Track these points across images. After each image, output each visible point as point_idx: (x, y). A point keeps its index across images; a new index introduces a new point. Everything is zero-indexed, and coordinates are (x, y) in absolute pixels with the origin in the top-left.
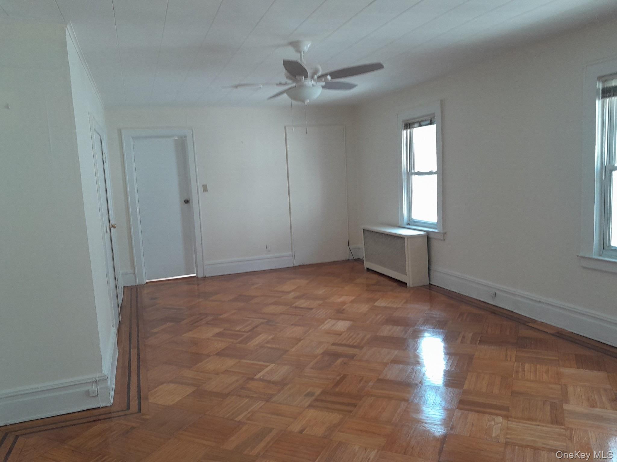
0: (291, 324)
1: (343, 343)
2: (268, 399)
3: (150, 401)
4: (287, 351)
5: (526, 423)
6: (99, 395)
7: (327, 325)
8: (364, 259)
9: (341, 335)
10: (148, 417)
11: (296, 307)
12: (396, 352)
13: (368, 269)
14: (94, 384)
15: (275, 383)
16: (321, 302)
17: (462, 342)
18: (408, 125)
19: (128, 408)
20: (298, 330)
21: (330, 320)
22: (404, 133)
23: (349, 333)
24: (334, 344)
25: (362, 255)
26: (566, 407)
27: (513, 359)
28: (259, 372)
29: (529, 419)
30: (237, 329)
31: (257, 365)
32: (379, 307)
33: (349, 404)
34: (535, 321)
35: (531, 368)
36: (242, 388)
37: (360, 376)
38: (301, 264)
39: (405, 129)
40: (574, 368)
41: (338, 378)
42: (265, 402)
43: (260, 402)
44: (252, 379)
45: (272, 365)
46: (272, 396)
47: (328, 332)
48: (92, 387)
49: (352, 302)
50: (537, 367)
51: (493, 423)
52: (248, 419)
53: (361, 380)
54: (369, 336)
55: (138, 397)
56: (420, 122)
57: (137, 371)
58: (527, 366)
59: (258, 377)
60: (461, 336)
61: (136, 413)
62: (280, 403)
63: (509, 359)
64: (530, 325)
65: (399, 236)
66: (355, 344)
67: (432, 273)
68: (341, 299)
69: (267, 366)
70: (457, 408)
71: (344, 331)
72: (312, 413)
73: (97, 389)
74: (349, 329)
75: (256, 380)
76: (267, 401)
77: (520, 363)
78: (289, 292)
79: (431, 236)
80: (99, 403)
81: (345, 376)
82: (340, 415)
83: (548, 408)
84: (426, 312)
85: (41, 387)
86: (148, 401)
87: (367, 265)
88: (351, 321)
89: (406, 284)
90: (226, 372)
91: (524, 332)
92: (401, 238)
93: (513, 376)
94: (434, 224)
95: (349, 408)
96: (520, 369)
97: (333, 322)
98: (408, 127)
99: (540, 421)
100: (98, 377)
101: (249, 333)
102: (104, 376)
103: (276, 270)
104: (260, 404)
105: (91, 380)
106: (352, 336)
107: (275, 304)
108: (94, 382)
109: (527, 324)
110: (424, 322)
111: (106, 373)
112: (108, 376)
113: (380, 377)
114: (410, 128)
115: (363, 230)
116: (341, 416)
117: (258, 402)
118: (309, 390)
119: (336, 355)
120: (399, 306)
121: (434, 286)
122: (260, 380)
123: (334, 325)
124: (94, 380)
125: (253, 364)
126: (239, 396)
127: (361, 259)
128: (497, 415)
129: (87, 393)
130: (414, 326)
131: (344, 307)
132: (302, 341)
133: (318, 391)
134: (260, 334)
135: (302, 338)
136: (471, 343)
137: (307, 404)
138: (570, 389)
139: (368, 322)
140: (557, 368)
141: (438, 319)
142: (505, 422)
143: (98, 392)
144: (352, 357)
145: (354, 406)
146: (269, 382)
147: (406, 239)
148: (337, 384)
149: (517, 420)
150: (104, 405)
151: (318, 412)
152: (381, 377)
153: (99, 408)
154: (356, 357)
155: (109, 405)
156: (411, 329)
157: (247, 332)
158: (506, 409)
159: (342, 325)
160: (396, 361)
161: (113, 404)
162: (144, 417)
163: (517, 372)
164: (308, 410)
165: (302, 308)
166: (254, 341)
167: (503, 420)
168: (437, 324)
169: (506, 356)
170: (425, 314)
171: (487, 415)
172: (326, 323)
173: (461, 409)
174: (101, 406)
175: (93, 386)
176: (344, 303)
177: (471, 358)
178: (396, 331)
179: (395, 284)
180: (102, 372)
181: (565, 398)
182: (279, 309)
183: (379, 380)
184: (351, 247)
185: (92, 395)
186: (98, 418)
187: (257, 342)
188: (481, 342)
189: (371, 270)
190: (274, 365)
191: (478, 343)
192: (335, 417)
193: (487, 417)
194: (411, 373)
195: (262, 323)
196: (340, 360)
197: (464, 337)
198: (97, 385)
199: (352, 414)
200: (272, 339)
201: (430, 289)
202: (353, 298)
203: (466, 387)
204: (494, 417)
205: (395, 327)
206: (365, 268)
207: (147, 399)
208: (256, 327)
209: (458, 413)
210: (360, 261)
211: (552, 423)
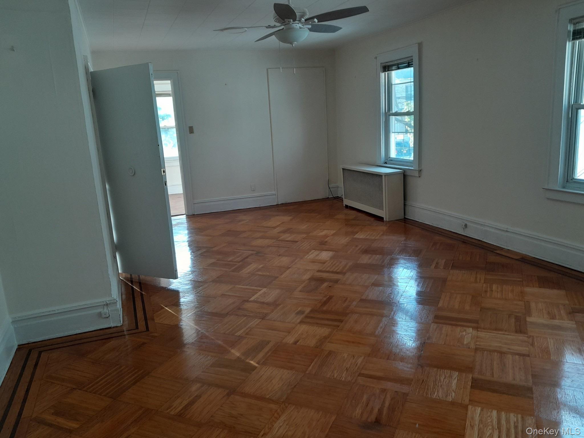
0: (278, 255)
1: (327, 270)
2: (263, 317)
3: (156, 321)
4: (277, 277)
5: (494, 333)
6: (110, 317)
7: (312, 255)
8: (343, 197)
9: (324, 263)
10: (156, 334)
11: (282, 241)
12: (376, 277)
13: (347, 207)
14: (105, 307)
15: (268, 304)
16: (304, 236)
17: (436, 267)
18: (387, 68)
19: (137, 328)
20: (285, 260)
21: (314, 251)
22: (382, 75)
23: (332, 261)
24: (319, 271)
25: (341, 193)
26: (528, 319)
27: (482, 281)
28: (253, 295)
29: (496, 329)
30: (230, 259)
31: (251, 289)
32: (358, 239)
33: (336, 320)
34: (502, 249)
35: (498, 288)
36: (239, 309)
37: (344, 297)
38: (283, 202)
39: (383, 72)
40: (536, 287)
41: (325, 299)
42: (261, 320)
43: (256, 320)
44: (248, 301)
45: (264, 290)
46: (266, 314)
47: (313, 262)
48: (104, 310)
49: (333, 235)
50: (504, 288)
51: (464, 333)
52: (247, 334)
53: (345, 301)
54: (350, 264)
55: (145, 318)
56: (398, 64)
57: (140, 297)
58: (494, 287)
59: (252, 299)
60: (435, 263)
61: (145, 331)
62: (274, 321)
63: (478, 281)
64: (498, 252)
65: (377, 174)
66: (338, 271)
67: (407, 208)
68: (323, 233)
69: (260, 290)
70: (433, 322)
71: (327, 260)
72: (304, 328)
73: (108, 311)
74: (332, 258)
75: (251, 301)
76: (263, 319)
77: (489, 285)
78: (274, 228)
79: (408, 173)
80: (111, 324)
81: (330, 298)
82: (328, 329)
83: (513, 320)
84: (402, 243)
85: (58, 310)
86: (154, 321)
87: (346, 202)
88: (333, 251)
89: (382, 218)
90: (223, 295)
91: (492, 258)
92: (379, 176)
93: (483, 295)
94: (411, 162)
95: (336, 323)
96: (489, 289)
97: (317, 253)
98: (387, 70)
99: (506, 331)
100: (109, 301)
101: (241, 263)
102: (114, 300)
103: (260, 208)
104: (257, 321)
105: (103, 304)
106: (335, 264)
107: (262, 238)
108: (105, 305)
109: (495, 251)
110: (400, 251)
111: (115, 297)
112: (117, 300)
113: (362, 298)
114: (388, 70)
115: (343, 169)
116: (330, 330)
117: (255, 320)
118: (299, 309)
119: (322, 280)
120: (377, 238)
121: (409, 220)
122: (254, 301)
123: (317, 255)
124: (105, 303)
125: (247, 289)
126: (237, 315)
127: (340, 197)
128: (469, 327)
129: (100, 315)
130: (391, 255)
131: (326, 240)
132: (290, 269)
133: (308, 310)
134: (251, 264)
135: (290, 267)
136: (444, 268)
137: (298, 321)
138: (533, 305)
139: (349, 252)
140: (521, 287)
141: (413, 249)
142: (475, 333)
143: (109, 313)
144: (336, 281)
145: (341, 321)
146: (263, 303)
147: (383, 177)
148: (325, 303)
149: (486, 330)
150: (115, 325)
151: (309, 327)
152: (364, 297)
153: (111, 327)
154: (339, 281)
155: (119, 325)
156: (389, 257)
157: (239, 262)
158: (477, 322)
159: (325, 255)
160: (376, 284)
161: (123, 325)
162: (153, 334)
163: (486, 292)
164: (300, 326)
165: (287, 241)
166: (245, 269)
167: (474, 331)
168: (412, 253)
169: (476, 278)
170: (401, 244)
171: (459, 327)
172: (310, 253)
173: (436, 323)
174: (113, 326)
175: (104, 308)
176: (326, 236)
177: (444, 281)
178: (375, 259)
179: (372, 219)
180: (111, 297)
181: (528, 311)
182: (266, 242)
183: (362, 300)
184: (331, 186)
185: (104, 316)
186: (110, 336)
187: (249, 271)
188: (454, 267)
189: (350, 207)
190: (266, 289)
191: (450, 269)
192: (324, 331)
193: (459, 329)
194: (390, 294)
195: (252, 254)
196: (326, 284)
197: (437, 263)
198: (108, 308)
199: (339, 328)
200: (262, 267)
201: (405, 223)
202: (335, 231)
203: (440, 305)
204: (465, 328)
205: (374, 256)
206: (344, 205)
207: (153, 319)
208: (247, 257)
209: (434, 326)
210: (339, 199)
211: (516, 332)
